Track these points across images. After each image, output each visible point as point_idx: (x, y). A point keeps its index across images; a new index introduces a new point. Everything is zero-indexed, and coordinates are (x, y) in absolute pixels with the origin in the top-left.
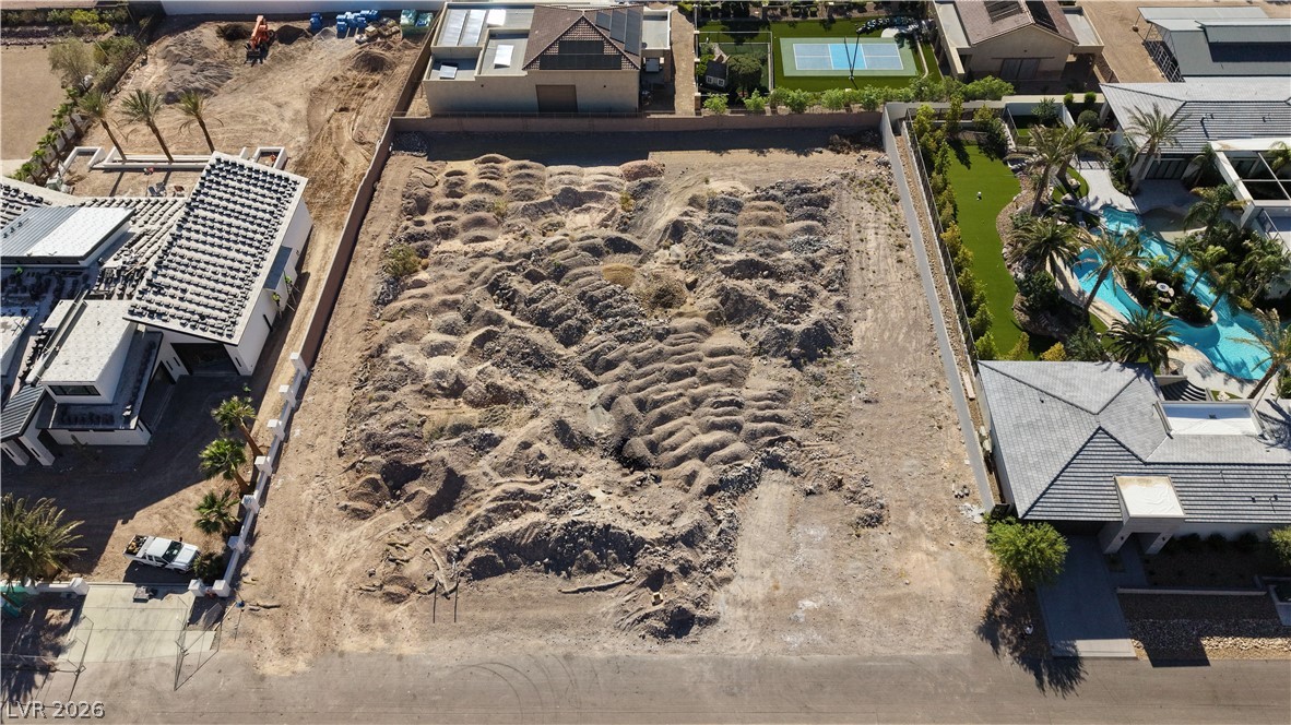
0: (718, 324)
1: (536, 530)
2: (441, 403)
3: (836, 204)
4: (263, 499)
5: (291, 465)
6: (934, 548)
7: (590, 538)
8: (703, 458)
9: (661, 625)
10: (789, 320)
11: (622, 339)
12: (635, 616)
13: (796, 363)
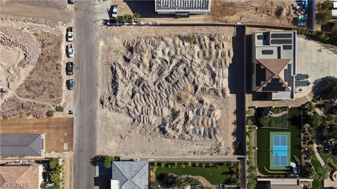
0: (172, 110)
1: (117, 77)
2: (150, 55)
3: (209, 140)
4: (127, 25)
5: (136, 28)
6: (116, 147)
7: (116, 87)
8: (135, 107)
9: (102, 100)
10: (170, 126)
11: (166, 90)
12: (104, 95)
13: (159, 126)
